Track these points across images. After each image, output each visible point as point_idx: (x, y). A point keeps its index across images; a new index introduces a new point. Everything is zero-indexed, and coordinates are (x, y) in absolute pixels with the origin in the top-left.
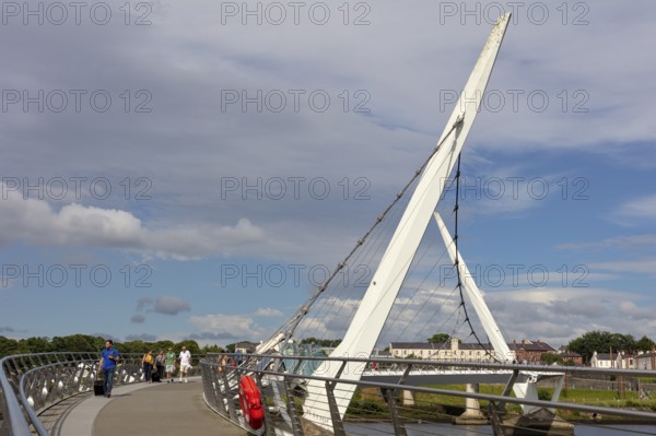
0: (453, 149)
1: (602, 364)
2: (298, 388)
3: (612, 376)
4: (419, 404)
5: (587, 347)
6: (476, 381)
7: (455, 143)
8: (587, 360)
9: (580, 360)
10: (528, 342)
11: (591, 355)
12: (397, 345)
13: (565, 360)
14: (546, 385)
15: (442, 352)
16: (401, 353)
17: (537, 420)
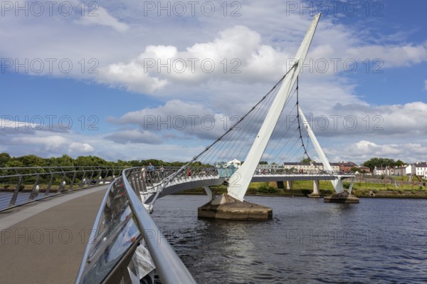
0: (292, 77)
1: (379, 172)
2: (225, 182)
3: (382, 177)
4: (293, 189)
5: (372, 165)
6: (317, 179)
7: (293, 75)
8: (372, 170)
9: (369, 170)
10: (345, 162)
11: (374, 168)
12: (286, 164)
13: (362, 170)
14: (348, 181)
15: (306, 166)
16: (288, 167)
17: (342, 196)
